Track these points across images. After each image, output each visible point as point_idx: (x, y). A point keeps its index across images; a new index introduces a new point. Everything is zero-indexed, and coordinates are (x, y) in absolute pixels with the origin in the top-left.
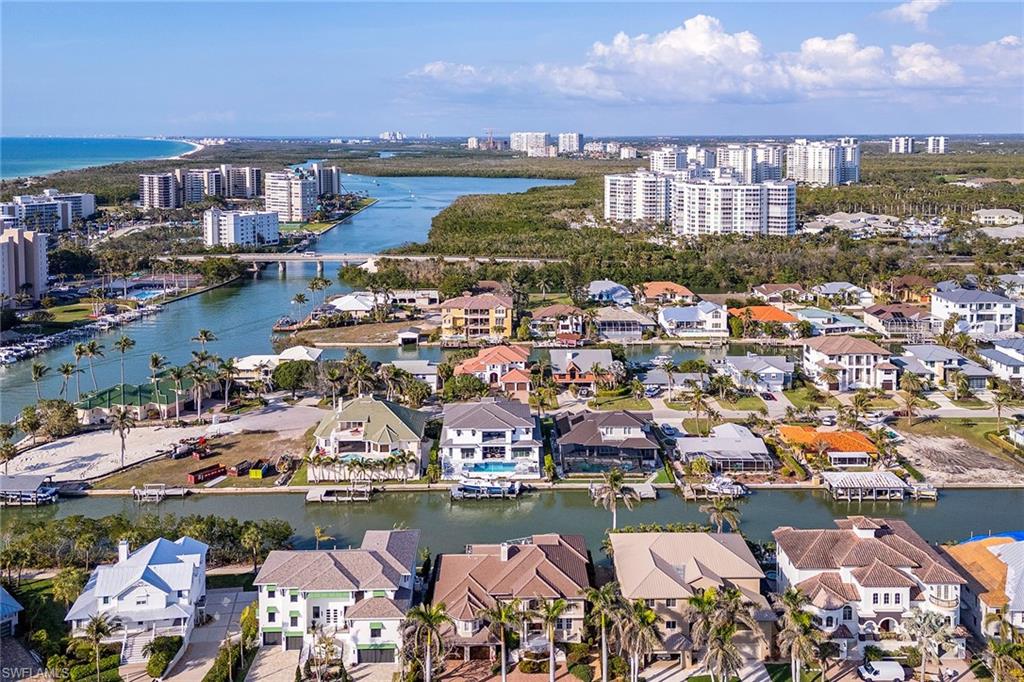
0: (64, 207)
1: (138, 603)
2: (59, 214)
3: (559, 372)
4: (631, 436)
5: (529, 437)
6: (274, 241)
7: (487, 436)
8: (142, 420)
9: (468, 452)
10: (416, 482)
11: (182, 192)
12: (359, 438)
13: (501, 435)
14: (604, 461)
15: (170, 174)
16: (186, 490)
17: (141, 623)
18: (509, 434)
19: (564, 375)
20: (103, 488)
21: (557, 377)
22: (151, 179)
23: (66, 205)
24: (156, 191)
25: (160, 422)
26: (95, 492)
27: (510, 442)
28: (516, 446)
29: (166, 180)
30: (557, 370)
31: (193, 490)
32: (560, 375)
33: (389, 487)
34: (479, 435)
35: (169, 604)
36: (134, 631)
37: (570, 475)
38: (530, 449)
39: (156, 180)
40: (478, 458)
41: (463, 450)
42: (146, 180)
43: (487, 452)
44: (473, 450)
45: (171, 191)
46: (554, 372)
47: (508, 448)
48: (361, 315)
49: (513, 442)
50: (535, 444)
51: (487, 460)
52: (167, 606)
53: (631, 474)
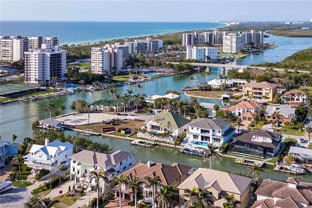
0: (150, 44)
1: (40, 157)
2: (148, 46)
3: (268, 115)
4: (265, 141)
5: (220, 134)
6: (215, 59)
7: (202, 131)
8: (108, 111)
9: (195, 136)
10: (172, 144)
11: (196, 40)
12: (158, 125)
13: (208, 132)
14: (252, 150)
15: (192, 34)
16: (99, 133)
17: (40, 163)
18: (211, 132)
19: (270, 117)
20: (78, 129)
21: (267, 117)
22: (185, 35)
23: (150, 43)
24: (187, 40)
25: (113, 113)
26: (75, 130)
27: (211, 135)
28: (214, 137)
29: (190, 35)
30: (267, 114)
31: (102, 134)
32: (268, 116)
33: (162, 144)
34: (200, 130)
35: (48, 159)
36: (38, 166)
37: (232, 152)
38: (220, 139)
39: (187, 36)
40: (199, 140)
41: (194, 135)
42: (184, 35)
43: (203, 138)
44: (197, 136)
45: (192, 40)
46: (265, 115)
47: (211, 137)
48: (216, 87)
49: (213, 135)
50: (222, 138)
51: (203, 141)
52: (47, 160)
53: (258, 157)
